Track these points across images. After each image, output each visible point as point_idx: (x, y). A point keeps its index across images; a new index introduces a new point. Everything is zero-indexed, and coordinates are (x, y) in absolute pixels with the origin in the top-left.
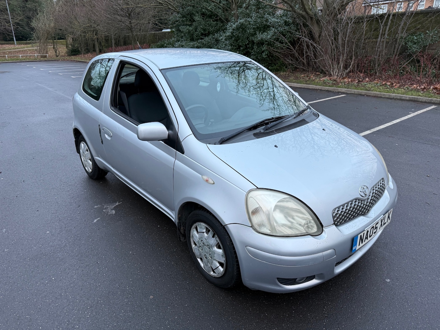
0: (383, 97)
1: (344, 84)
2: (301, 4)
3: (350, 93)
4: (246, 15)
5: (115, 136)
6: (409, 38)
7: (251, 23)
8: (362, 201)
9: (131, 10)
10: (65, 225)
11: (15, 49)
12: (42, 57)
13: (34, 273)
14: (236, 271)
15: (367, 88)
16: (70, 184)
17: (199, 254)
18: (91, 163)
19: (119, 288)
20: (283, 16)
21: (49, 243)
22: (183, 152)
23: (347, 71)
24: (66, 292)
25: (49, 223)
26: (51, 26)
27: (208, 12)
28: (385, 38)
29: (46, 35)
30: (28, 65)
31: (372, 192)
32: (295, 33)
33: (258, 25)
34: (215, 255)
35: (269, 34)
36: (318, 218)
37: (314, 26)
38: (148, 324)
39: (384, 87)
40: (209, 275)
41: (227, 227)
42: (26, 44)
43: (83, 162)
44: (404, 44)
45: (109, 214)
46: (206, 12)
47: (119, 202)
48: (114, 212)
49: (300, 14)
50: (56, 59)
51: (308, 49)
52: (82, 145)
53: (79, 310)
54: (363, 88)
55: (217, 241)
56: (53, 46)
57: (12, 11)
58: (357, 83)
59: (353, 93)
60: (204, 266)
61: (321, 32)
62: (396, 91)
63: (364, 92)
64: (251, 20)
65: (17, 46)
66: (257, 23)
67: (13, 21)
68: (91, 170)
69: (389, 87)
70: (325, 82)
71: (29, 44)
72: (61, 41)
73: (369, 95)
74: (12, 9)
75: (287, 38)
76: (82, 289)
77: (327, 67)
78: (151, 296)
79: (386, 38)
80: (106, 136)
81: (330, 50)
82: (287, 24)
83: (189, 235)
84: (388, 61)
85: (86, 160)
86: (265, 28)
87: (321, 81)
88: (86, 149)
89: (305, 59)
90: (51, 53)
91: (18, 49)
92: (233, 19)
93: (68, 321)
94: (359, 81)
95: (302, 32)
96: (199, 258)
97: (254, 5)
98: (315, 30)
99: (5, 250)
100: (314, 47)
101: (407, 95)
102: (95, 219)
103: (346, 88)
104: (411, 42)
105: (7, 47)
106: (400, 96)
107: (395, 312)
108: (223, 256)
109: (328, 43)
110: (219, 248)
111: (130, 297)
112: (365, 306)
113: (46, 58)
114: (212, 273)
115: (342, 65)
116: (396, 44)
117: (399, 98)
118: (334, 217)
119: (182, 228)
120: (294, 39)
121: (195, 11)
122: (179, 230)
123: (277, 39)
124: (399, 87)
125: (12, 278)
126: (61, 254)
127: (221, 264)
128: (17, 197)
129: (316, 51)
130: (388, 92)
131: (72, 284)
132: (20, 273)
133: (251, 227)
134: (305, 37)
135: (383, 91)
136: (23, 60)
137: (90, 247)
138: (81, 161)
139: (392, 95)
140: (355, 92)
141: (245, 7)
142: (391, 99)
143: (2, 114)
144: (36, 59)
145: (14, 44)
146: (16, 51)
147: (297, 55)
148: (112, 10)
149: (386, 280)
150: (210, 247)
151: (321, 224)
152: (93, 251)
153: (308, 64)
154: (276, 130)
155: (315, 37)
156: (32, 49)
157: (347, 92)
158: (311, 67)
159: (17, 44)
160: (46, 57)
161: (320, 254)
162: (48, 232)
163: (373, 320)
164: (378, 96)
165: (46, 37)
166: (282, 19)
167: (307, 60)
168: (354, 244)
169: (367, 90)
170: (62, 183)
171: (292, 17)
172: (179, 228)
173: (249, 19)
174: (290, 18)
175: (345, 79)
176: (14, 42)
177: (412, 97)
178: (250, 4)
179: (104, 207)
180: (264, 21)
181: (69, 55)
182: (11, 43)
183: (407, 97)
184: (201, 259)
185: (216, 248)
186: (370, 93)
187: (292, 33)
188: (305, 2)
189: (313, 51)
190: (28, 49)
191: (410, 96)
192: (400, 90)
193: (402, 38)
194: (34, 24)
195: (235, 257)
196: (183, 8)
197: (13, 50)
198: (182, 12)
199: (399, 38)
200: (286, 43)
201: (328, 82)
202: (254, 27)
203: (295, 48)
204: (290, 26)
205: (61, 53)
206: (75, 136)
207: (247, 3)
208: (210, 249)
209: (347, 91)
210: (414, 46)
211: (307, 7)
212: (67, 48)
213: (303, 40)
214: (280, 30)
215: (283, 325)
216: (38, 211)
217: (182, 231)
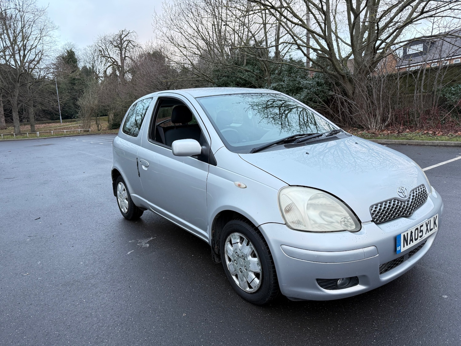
0: (426, 144)
1: (384, 136)
2: (332, 65)
3: (391, 144)
4: (279, 80)
5: (151, 165)
6: (446, 90)
7: (284, 86)
8: (401, 202)
9: (170, 84)
10: (99, 257)
11: (61, 126)
12: (85, 131)
13: (65, 296)
14: (273, 279)
15: (408, 137)
16: (105, 224)
17: (234, 270)
18: (127, 202)
19: (150, 308)
20: (315, 78)
21: (82, 272)
22: (215, 164)
23: (386, 124)
24: (96, 312)
25: (83, 256)
26: (94, 103)
27: (242, 81)
28: (421, 92)
29: (90, 111)
30: (71, 138)
31: (412, 194)
32: (328, 92)
33: (291, 88)
34: (250, 266)
35: (302, 95)
36: (355, 215)
37: (346, 84)
38: (180, 338)
39: (426, 135)
40: (245, 292)
41: (261, 228)
42: (71, 122)
43: (119, 204)
44: (442, 96)
45: (143, 247)
46: (240, 81)
47: (153, 237)
48: (148, 245)
49: (332, 75)
50: (98, 132)
51: (343, 106)
52: (120, 186)
53: (109, 326)
54: (404, 138)
55: (251, 248)
56: (96, 122)
57: (60, 93)
58: (397, 134)
59: (394, 143)
60: (239, 283)
61: (354, 90)
62: (439, 138)
63: (405, 141)
64: (283, 84)
65: (62, 124)
66: (289, 86)
67: (61, 101)
68: (126, 210)
69: (431, 135)
70: (363, 135)
71: (74, 121)
72: (103, 118)
73: (410, 143)
74: (61, 92)
75: (320, 98)
76: (112, 309)
77: (364, 121)
78: (184, 314)
79: (423, 91)
80: (143, 167)
81: (366, 106)
82: (320, 84)
83: (223, 251)
84: (428, 112)
85: (122, 201)
86: (298, 90)
87: (358, 134)
88: (123, 188)
89: (340, 116)
90: (93, 128)
91: (63, 126)
92: (266, 85)
93: (98, 336)
94: (399, 132)
95: (335, 90)
96: (234, 276)
97: (286, 71)
98: (348, 88)
99: (39, 278)
100: (349, 104)
101: (452, 141)
102: (129, 251)
103: (386, 139)
104: (449, 93)
105: (53, 125)
106: (445, 143)
107: (457, 325)
108: (259, 264)
109: (363, 99)
110: (254, 256)
111: (162, 315)
112: (421, 320)
113: (89, 133)
114: (248, 289)
115: (379, 118)
116: (434, 96)
117: (443, 144)
118: (372, 214)
119: (216, 247)
120: (328, 98)
121: (230, 81)
122: (213, 249)
123: (310, 100)
124: (442, 135)
125: (43, 301)
126: (94, 281)
127: (257, 275)
128: (53, 236)
129: (351, 107)
130: (431, 140)
131: (102, 305)
132: (52, 296)
133: (285, 224)
134: (338, 94)
135: (425, 139)
136: (67, 135)
137: (123, 274)
138: (117, 203)
139: (435, 142)
140: (395, 142)
141: (277, 73)
142: (435, 146)
143: (45, 175)
144: (79, 134)
145: (60, 122)
146: (61, 128)
147: (331, 112)
148: (152, 85)
149: (443, 296)
150: (244, 257)
151: (359, 220)
152: (125, 277)
153: (344, 120)
154: (306, 143)
155: (349, 94)
156: (76, 126)
157: (388, 143)
158: (348, 123)
159: (63, 122)
160: (88, 131)
161: (361, 250)
162: (81, 263)
163: (431, 333)
164: (421, 144)
165: (89, 113)
166: (314, 81)
167: (343, 117)
168: (397, 244)
169: (408, 139)
170: (97, 224)
171: (324, 78)
172: (213, 247)
173: (282, 83)
174: (322, 79)
175: (384, 131)
176: (60, 121)
177: (458, 143)
178: (283, 70)
179: (138, 241)
180: (297, 83)
181: (110, 129)
182: (57, 121)
183: (452, 143)
184: (236, 276)
185: (250, 257)
186: (412, 141)
187: (325, 93)
188: (335, 62)
189: (348, 108)
190: (72, 126)
191: (455, 142)
192: (443, 137)
193: (438, 90)
194: (80, 102)
195: (270, 262)
196: (218, 79)
197: (59, 127)
198: (218, 83)
199: (436, 90)
200: (320, 102)
201: (367, 134)
202: (286, 89)
203: (329, 106)
204: (323, 86)
205: (103, 128)
206: (113, 178)
207: (279, 69)
208: (244, 260)
209: (388, 141)
210: (452, 96)
211: (338, 67)
212: (108, 122)
213: (337, 97)
214: (312, 91)
215: (328, 338)
216: (73, 246)
217: (216, 250)
